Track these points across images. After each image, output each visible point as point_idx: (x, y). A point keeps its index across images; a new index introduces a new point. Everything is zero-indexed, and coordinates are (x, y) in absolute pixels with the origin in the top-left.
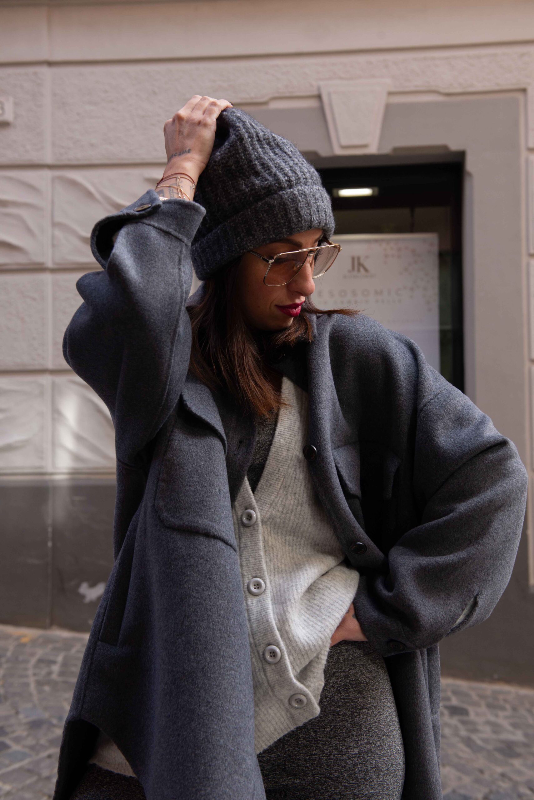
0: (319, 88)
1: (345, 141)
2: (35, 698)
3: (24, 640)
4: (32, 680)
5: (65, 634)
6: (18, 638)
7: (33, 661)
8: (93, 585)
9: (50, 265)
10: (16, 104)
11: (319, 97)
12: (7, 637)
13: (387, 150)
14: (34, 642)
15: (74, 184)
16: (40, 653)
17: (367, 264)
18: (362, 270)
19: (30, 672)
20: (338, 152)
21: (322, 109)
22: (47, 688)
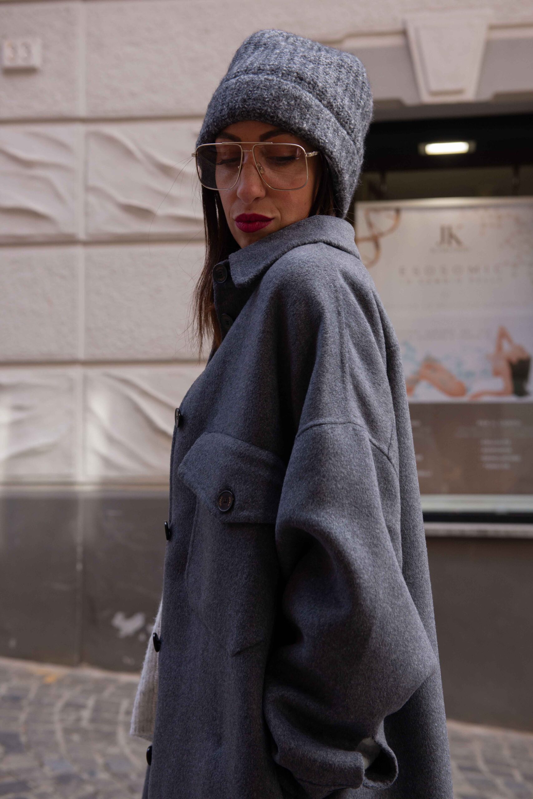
0: (404, 23)
1: (435, 86)
2: (63, 748)
3: (49, 680)
4: (58, 728)
5: (96, 674)
6: (42, 677)
7: (59, 704)
8: (129, 615)
9: (82, 236)
10: (45, 47)
11: (404, 33)
12: (28, 675)
13: (487, 95)
14: (60, 683)
15: (111, 140)
16: (67, 695)
17: (459, 234)
18: (454, 243)
19: (56, 717)
20: (427, 99)
21: (407, 49)
22: (76, 738)
